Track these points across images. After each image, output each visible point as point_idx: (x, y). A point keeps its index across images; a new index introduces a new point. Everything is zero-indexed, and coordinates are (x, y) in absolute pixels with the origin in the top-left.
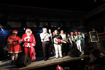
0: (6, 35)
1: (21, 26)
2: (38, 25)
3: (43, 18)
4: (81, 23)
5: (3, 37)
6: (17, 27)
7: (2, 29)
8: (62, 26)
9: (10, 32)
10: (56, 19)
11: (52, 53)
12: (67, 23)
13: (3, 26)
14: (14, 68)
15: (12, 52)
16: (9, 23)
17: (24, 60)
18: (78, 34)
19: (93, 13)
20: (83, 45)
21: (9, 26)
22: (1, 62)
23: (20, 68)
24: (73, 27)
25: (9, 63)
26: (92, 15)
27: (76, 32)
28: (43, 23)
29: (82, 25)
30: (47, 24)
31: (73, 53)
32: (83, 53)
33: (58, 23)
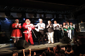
0: (10, 24)
1: (22, 16)
2: (35, 16)
3: (39, 11)
4: (72, 15)
5: (7, 25)
6: (18, 17)
7: (6, 18)
8: (55, 17)
9: (13, 22)
10: (51, 11)
11: (46, 40)
12: (60, 15)
13: (7, 16)
14: (15, 50)
15: (15, 37)
16: (12, 14)
17: (23, 44)
18: (70, 24)
19: (84, 7)
20: (73, 34)
21: (12, 16)
22: (6, 44)
23: (20, 50)
24: (65, 19)
25: (11, 46)
26: (83, 8)
27: (68, 23)
28: (39, 15)
29: (73, 17)
30: (43, 16)
31: (65, 40)
32: (73, 41)
33: (52, 15)
